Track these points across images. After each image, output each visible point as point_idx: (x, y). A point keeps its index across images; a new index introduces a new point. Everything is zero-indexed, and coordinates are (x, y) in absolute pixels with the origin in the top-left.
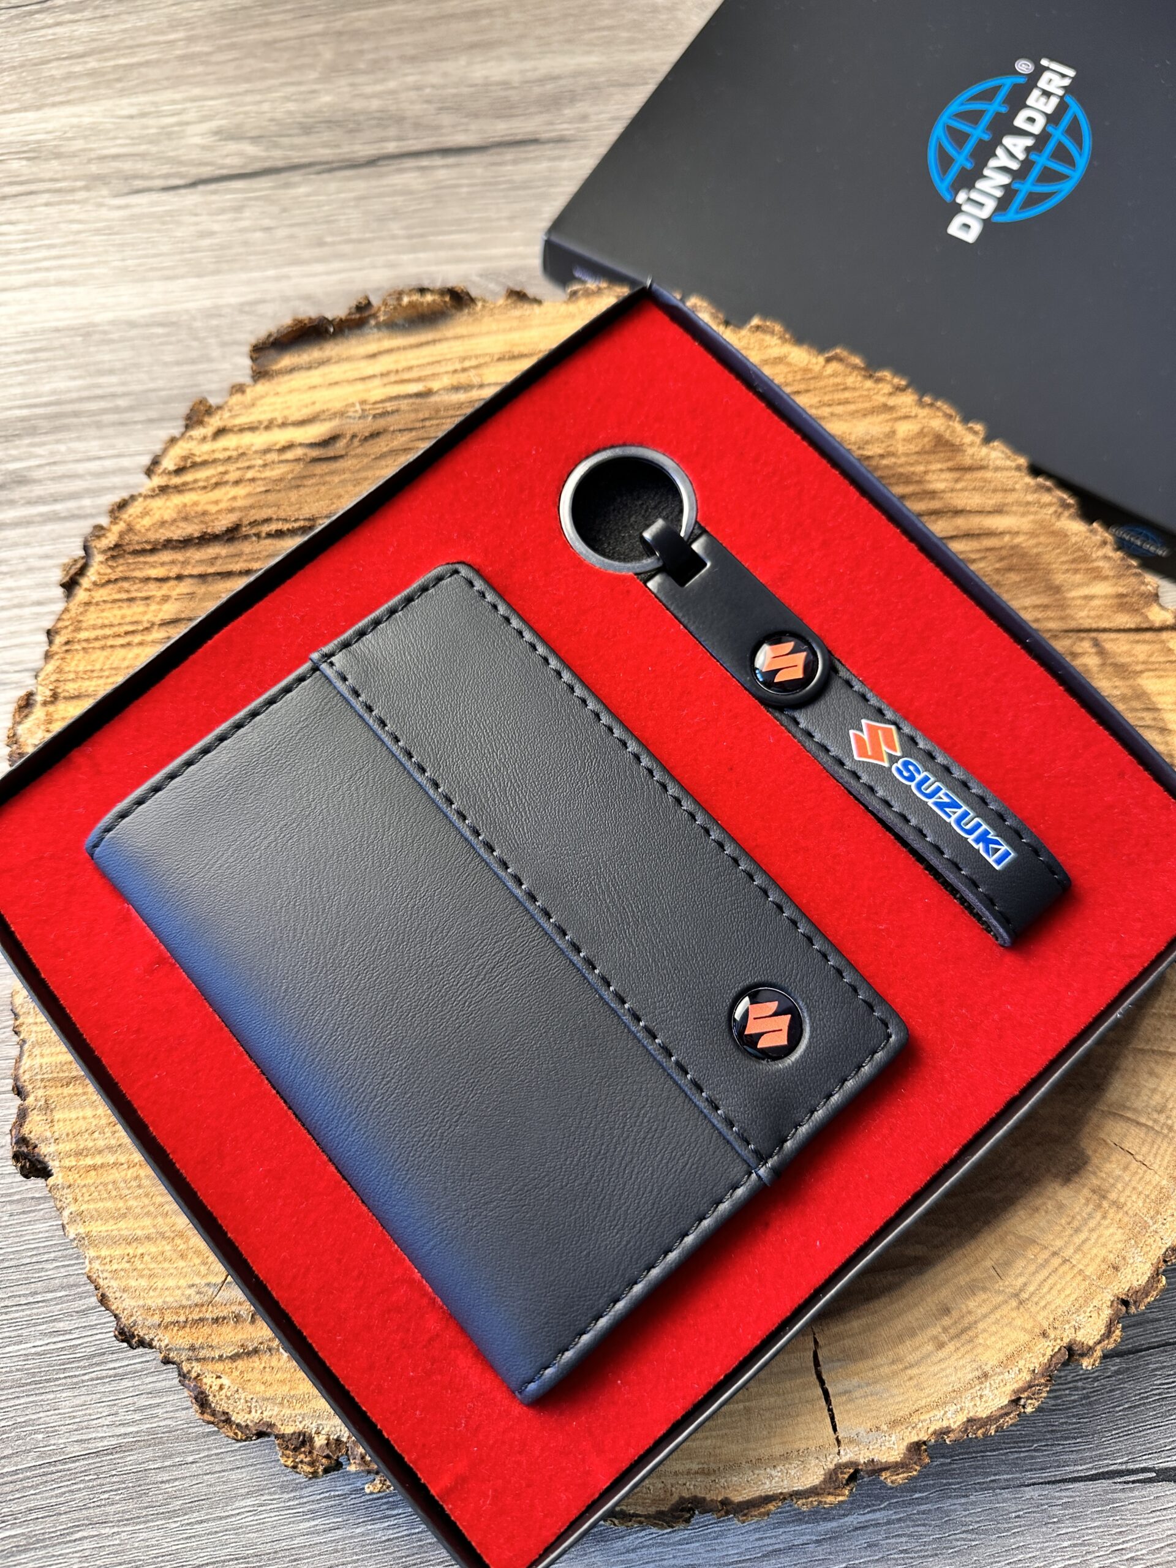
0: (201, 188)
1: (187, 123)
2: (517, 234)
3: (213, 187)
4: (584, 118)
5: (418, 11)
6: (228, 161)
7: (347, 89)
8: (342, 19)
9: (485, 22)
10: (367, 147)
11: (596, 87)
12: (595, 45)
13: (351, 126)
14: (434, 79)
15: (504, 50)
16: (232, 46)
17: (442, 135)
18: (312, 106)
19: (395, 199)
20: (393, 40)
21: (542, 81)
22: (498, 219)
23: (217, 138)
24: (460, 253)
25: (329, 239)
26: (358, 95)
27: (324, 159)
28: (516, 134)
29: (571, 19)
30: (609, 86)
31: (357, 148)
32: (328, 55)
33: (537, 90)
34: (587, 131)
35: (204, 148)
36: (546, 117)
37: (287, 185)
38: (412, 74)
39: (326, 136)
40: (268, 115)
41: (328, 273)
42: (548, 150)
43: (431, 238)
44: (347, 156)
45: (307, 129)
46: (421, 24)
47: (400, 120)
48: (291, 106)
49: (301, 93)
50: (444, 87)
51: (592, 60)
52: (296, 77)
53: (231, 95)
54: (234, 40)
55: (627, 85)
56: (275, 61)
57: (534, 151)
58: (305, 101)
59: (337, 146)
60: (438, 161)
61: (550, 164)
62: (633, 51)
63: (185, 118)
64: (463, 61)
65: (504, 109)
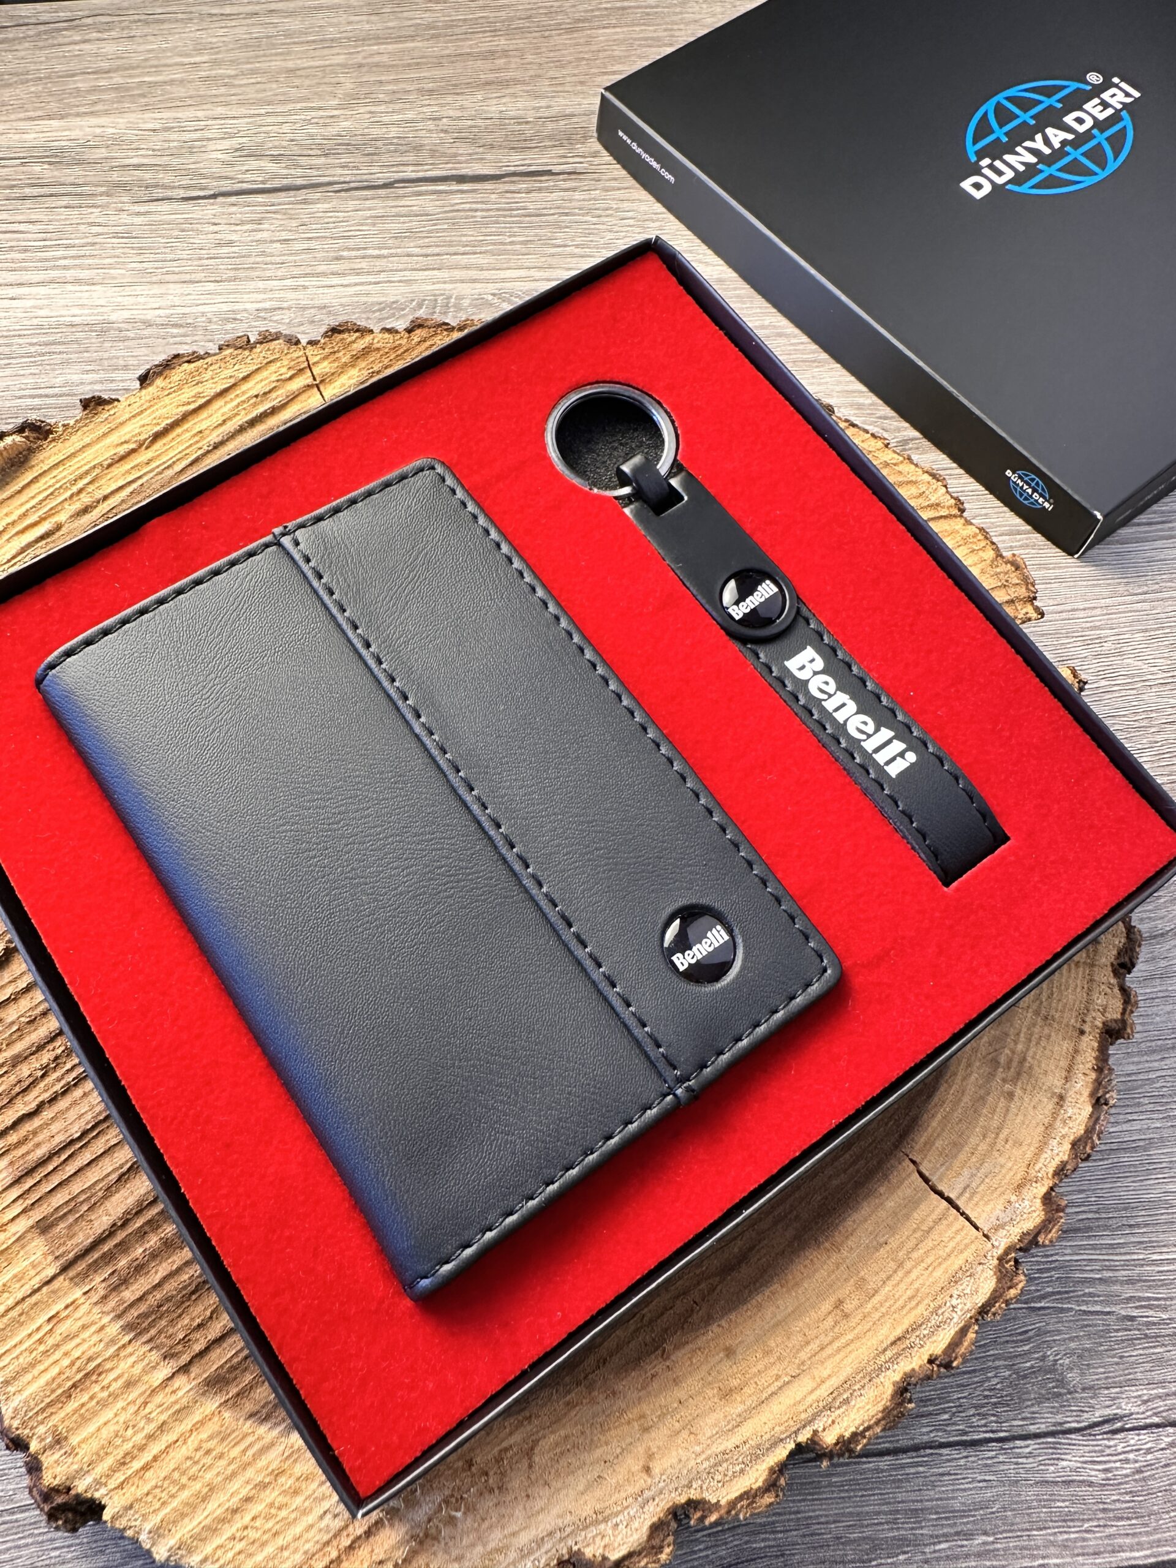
0: (220, 199)
1: (209, 140)
3: (233, 199)
6: (248, 176)
9: (501, 61)
10: (385, 171)
13: (371, 150)
14: (452, 112)
15: (519, 88)
16: (256, 71)
28: (529, 166)
31: (374, 170)
35: (225, 164)
37: (305, 202)
39: (346, 157)
40: (289, 137)
41: (343, 286)
42: (560, 182)
43: (449, 257)
44: (365, 177)
46: (439, 61)
47: (416, 147)
49: (322, 117)
50: (460, 118)
53: (253, 116)
54: (258, 65)
56: (296, 87)
57: (546, 181)
59: (356, 168)
61: (564, 193)
63: (207, 135)
64: (479, 95)
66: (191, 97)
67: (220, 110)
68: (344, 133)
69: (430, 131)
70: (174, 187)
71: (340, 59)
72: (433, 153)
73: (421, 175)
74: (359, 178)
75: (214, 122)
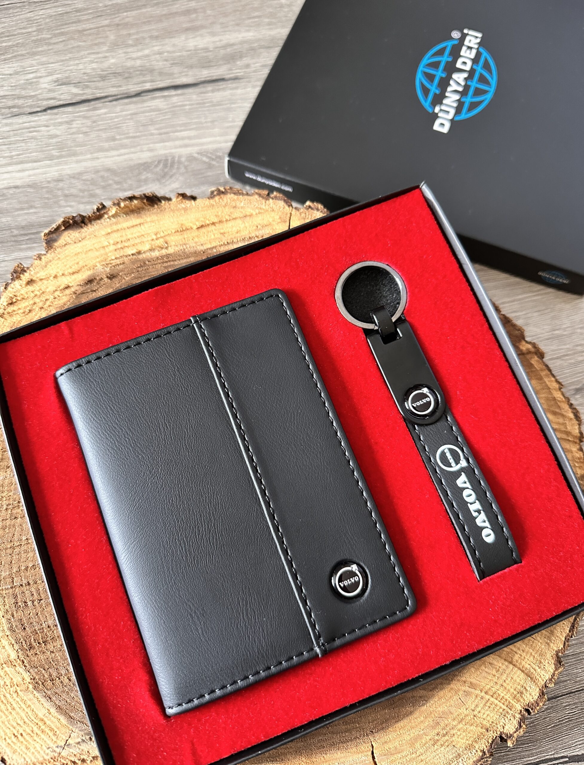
0: (49, 111)
1: (41, 77)
2: (216, 130)
3: (56, 111)
4: (248, 66)
5: (158, 11)
6: (62, 97)
7: (123, 55)
8: (118, 17)
9: (194, 16)
10: (136, 86)
11: (253, 49)
12: (251, 26)
13: (126, 75)
14: (169, 49)
15: (204, 31)
16: (62, 34)
17: (175, 78)
18: (106, 65)
19: (152, 113)
20: (146, 28)
21: (225, 47)
22: (206, 122)
23: (56, 84)
24: (187, 142)
25: (118, 137)
26: (129, 58)
27: (113, 93)
28: (213, 76)
29: (238, 13)
30: (259, 48)
31: (130, 87)
32: (112, 37)
33: (222, 52)
34: (250, 73)
35: (50, 91)
36: (228, 66)
37: (95, 109)
38: (157, 46)
39: (114, 81)
40: (82, 71)
41: (118, 156)
42: (230, 84)
43: (172, 134)
44: (125, 92)
45: (103, 78)
46: (160, 19)
47: (151, 71)
48: (94, 65)
49: (99, 58)
50: (174, 52)
51: (250, 35)
52: (96, 49)
53: (63, 61)
54: (63, 30)
55: (269, 47)
56: (84, 41)
57: (222, 85)
58: (102, 62)
59: (120, 86)
60: (173, 92)
61: (231, 91)
62: (271, 29)
63: (39, 75)
64: (183, 37)
65: (206, 64)
66: (28, 53)
67: (44, 59)
68: (112, 67)
69: (158, 61)
70: (24, 107)
71: (106, 22)
72: (161, 74)
73: (155, 87)
74: (122, 92)
75: (42, 67)
